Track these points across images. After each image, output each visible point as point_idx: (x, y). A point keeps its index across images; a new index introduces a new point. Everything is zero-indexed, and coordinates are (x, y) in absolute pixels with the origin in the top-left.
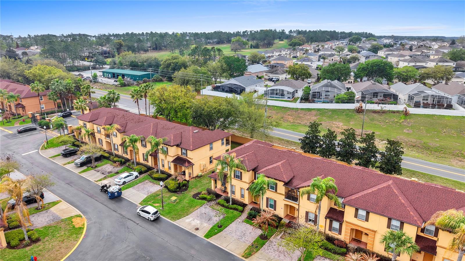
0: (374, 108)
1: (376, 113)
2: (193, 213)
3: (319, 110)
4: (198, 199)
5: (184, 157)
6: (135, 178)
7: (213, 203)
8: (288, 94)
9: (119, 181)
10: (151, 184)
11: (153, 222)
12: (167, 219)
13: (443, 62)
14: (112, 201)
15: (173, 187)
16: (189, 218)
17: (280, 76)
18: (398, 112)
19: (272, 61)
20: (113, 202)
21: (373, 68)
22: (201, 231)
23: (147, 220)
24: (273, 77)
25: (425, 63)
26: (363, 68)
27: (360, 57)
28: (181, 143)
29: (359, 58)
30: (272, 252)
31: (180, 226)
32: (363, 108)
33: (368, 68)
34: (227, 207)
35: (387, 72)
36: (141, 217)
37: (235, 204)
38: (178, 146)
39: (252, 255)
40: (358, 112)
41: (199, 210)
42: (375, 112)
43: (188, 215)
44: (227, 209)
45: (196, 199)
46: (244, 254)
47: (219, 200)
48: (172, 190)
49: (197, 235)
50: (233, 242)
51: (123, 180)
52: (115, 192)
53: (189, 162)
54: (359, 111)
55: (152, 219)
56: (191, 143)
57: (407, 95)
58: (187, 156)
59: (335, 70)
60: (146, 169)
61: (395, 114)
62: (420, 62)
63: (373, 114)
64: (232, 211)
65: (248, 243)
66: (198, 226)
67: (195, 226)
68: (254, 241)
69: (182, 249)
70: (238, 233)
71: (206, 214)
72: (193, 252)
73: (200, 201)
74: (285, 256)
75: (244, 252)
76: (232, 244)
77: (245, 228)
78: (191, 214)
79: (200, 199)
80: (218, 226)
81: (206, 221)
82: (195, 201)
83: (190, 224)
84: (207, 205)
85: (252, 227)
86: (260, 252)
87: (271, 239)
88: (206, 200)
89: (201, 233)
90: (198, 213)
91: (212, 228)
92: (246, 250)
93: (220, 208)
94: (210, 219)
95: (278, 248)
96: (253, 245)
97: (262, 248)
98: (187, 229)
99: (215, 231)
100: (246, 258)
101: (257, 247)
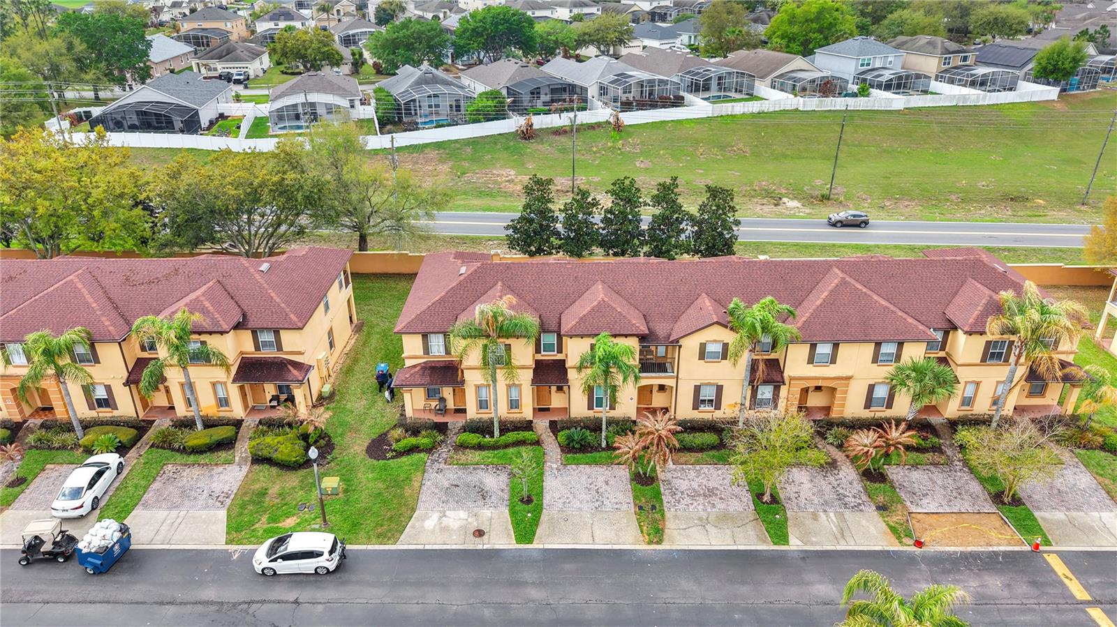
0: (552, 123)
1: (560, 134)
2: (423, 497)
3: (438, 145)
4: (393, 458)
5: (268, 353)
6: (118, 474)
7: (444, 451)
8: (328, 113)
9: (77, 503)
10: (196, 471)
11: (338, 575)
12: (370, 547)
13: (581, 6)
14: (116, 578)
15: (294, 455)
16: (425, 518)
17: (249, 66)
18: (599, 125)
19: (185, 25)
20: (124, 578)
21: (496, 28)
22: (493, 533)
23: (312, 578)
24: (232, 71)
25: (550, 12)
26: (473, 30)
27: (406, 3)
28: (244, 316)
29: (404, 5)
30: (692, 504)
31: (427, 547)
32: (536, 127)
33: (485, 29)
34: (494, 447)
35: (524, 35)
36: (282, 579)
37: (508, 430)
38: (238, 327)
39: (663, 530)
40: (526, 139)
41: (428, 483)
42: (558, 132)
43: (413, 510)
44: (502, 452)
45: (385, 458)
46: (647, 537)
47: (454, 438)
48: (295, 462)
49: (497, 547)
50: (593, 521)
51: (88, 498)
52: (113, 546)
53: (298, 365)
54: (528, 134)
55: (332, 566)
56: (283, 305)
57: (595, 85)
58: (280, 348)
59: (414, 38)
60: (133, 432)
61: (597, 131)
62: (540, 9)
63: (557, 138)
64: (511, 450)
65: (625, 507)
66: (475, 525)
67: (464, 528)
68: (635, 498)
69: (502, 601)
70: (583, 496)
71: (458, 486)
72: (535, 594)
73: (404, 459)
74: (721, 499)
75: (642, 532)
76: (595, 527)
77: (585, 477)
78: (420, 504)
79: (400, 454)
80: (522, 500)
81: (481, 503)
82: (392, 465)
83: (445, 529)
84: (433, 462)
85: (597, 468)
86: (668, 515)
87: (661, 476)
88: (420, 451)
89: (502, 539)
90: (436, 494)
91: (513, 513)
92: (640, 526)
93: (476, 456)
94: (484, 495)
95: (694, 490)
96: (641, 508)
97: (665, 504)
98: (454, 547)
99: (526, 516)
100: (659, 543)
101: (654, 507)
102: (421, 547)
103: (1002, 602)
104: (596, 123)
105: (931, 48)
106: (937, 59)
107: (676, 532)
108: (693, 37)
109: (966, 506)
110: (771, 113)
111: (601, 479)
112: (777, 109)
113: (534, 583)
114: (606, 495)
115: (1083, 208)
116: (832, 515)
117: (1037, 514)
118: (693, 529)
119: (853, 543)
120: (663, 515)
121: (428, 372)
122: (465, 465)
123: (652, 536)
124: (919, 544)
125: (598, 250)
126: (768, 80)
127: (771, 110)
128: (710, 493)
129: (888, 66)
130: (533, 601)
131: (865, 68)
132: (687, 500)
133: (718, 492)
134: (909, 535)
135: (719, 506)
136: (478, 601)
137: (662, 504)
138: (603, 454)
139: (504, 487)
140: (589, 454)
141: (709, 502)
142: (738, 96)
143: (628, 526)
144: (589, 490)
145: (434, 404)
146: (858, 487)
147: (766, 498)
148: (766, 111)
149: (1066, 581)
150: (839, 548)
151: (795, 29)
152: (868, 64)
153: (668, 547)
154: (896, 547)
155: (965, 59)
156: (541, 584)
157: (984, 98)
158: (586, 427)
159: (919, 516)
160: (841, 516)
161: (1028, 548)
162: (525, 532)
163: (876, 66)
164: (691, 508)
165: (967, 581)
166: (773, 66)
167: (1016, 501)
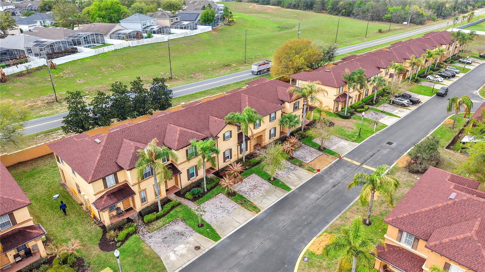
0: (14, 71)
2: (156, 251)
5: (6, 230)
7: (142, 229)
22: (203, 245)
34: (164, 215)
39: (256, 206)
41: (152, 245)
42: (20, 75)
43: (159, 258)
45: (118, 247)
49: (210, 248)
50: (232, 217)
57: (24, 49)
63: (21, 78)
65: (236, 206)
66: (192, 247)
67: (189, 250)
68: (236, 202)
69: (236, 263)
70: (218, 212)
71: (167, 238)
72: (243, 253)
73: (127, 242)
74: (260, 187)
75: (251, 211)
76: (235, 219)
77: (211, 206)
78: (159, 254)
79: (123, 242)
80: (199, 227)
81: (183, 238)
82: (125, 248)
83: (182, 256)
84: (143, 235)
85: (212, 200)
86: (252, 200)
87: (235, 190)
88: (131, 235)
89: (208, 245)
90: (161, 246)
91: (201, 233)
92: (248, 209)
93: (160, 222)
94: (182, 234)
95: (249, 188)
96: (241, 204)
97: (247, 198)
98: (194, 259)
99: (208, 231)
100: (260, 211)
101: (245, 201)
102: (181, 268)
103: (348, 175)
104: (39, 67)
105: (164, 16)
106: (169, 20)
107: (260, 205)
108: (42, 22)
109: (317, 156)
110: (121, 49)
111: (218, 202)
112: (122, 48)
113: (238, 250)
114: (225, 207)
115: (246, 64)
116: (291, 174)
117: (331, 149)
118: (263, 201)
119: (305, 179)
120: (250, 202)
121: (112, 197)
122: (159, 229)
123: (255, 210)
124: (319, 170)
125: (115, 120)
126: (108, 35)
127: (119, 48)
128: (255, 187)
129: (152, 25)
130: (246, 255)
131: (145, 26)
132: (252, 193)
133: (257, 185)
134: (314, 170)
135: (262, 189)
136: (228, 270)
137: (246, 198)
138: (209, 193)
139: (186, 226)
140: (204, 197)
141: (258, 190)
142: (99, 45)
143: (244, 212)
144: (218, 208)
145: (114, 213)
146: (289, 163)
147: (272, 179)
148: (117, 49)
149: (352, 162)
150: (304, 182)
151: (104, 13)
152: (145, 25)
153: (264, 211)
154: (315, 175)
155: (177, 19)
156: (241, 249)
157: (192, 33)
158: (194, 187)
159: (310, 163)
160: (293, 173)
161: (338, 159)
162: (214, 236)
163: (148, 25)
164: (255, 194)
165: (337, 174)
166: (108, 29)
167: (325, 148)
